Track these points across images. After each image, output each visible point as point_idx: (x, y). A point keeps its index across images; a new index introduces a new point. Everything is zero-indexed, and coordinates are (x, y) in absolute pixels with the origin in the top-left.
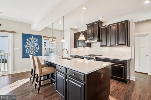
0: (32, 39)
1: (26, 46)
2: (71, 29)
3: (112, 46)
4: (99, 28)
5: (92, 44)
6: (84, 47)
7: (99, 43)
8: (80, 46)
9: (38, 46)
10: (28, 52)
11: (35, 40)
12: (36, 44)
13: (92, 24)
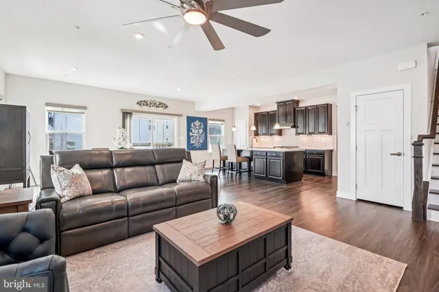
0: (197, 123)
1: (191, 134)
2: (250, 106)
3: (310, 134)
4: (294, 109)
5: (283, 131)
6: (271, 135)
7: (294, 130)
8: (265, 134)
9: (203, 133)
10: (193, 142)
11: (200, 125)
12: (201, 131)
13: (284, 102)
